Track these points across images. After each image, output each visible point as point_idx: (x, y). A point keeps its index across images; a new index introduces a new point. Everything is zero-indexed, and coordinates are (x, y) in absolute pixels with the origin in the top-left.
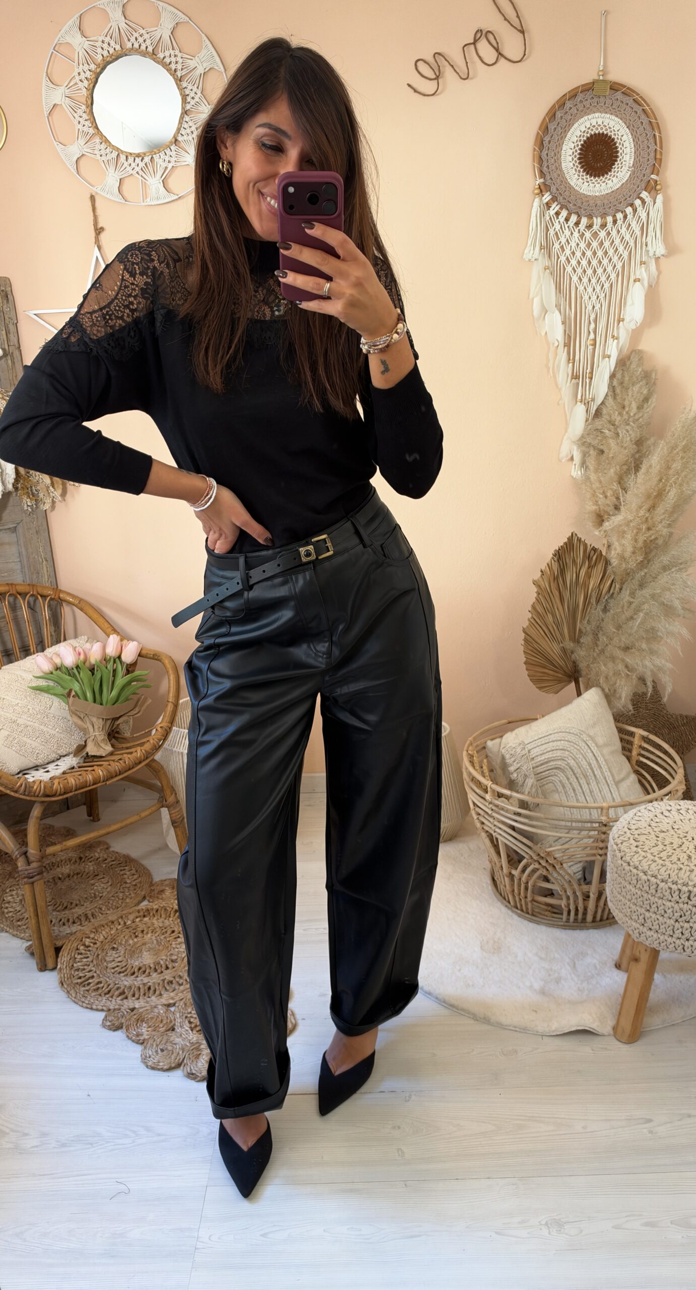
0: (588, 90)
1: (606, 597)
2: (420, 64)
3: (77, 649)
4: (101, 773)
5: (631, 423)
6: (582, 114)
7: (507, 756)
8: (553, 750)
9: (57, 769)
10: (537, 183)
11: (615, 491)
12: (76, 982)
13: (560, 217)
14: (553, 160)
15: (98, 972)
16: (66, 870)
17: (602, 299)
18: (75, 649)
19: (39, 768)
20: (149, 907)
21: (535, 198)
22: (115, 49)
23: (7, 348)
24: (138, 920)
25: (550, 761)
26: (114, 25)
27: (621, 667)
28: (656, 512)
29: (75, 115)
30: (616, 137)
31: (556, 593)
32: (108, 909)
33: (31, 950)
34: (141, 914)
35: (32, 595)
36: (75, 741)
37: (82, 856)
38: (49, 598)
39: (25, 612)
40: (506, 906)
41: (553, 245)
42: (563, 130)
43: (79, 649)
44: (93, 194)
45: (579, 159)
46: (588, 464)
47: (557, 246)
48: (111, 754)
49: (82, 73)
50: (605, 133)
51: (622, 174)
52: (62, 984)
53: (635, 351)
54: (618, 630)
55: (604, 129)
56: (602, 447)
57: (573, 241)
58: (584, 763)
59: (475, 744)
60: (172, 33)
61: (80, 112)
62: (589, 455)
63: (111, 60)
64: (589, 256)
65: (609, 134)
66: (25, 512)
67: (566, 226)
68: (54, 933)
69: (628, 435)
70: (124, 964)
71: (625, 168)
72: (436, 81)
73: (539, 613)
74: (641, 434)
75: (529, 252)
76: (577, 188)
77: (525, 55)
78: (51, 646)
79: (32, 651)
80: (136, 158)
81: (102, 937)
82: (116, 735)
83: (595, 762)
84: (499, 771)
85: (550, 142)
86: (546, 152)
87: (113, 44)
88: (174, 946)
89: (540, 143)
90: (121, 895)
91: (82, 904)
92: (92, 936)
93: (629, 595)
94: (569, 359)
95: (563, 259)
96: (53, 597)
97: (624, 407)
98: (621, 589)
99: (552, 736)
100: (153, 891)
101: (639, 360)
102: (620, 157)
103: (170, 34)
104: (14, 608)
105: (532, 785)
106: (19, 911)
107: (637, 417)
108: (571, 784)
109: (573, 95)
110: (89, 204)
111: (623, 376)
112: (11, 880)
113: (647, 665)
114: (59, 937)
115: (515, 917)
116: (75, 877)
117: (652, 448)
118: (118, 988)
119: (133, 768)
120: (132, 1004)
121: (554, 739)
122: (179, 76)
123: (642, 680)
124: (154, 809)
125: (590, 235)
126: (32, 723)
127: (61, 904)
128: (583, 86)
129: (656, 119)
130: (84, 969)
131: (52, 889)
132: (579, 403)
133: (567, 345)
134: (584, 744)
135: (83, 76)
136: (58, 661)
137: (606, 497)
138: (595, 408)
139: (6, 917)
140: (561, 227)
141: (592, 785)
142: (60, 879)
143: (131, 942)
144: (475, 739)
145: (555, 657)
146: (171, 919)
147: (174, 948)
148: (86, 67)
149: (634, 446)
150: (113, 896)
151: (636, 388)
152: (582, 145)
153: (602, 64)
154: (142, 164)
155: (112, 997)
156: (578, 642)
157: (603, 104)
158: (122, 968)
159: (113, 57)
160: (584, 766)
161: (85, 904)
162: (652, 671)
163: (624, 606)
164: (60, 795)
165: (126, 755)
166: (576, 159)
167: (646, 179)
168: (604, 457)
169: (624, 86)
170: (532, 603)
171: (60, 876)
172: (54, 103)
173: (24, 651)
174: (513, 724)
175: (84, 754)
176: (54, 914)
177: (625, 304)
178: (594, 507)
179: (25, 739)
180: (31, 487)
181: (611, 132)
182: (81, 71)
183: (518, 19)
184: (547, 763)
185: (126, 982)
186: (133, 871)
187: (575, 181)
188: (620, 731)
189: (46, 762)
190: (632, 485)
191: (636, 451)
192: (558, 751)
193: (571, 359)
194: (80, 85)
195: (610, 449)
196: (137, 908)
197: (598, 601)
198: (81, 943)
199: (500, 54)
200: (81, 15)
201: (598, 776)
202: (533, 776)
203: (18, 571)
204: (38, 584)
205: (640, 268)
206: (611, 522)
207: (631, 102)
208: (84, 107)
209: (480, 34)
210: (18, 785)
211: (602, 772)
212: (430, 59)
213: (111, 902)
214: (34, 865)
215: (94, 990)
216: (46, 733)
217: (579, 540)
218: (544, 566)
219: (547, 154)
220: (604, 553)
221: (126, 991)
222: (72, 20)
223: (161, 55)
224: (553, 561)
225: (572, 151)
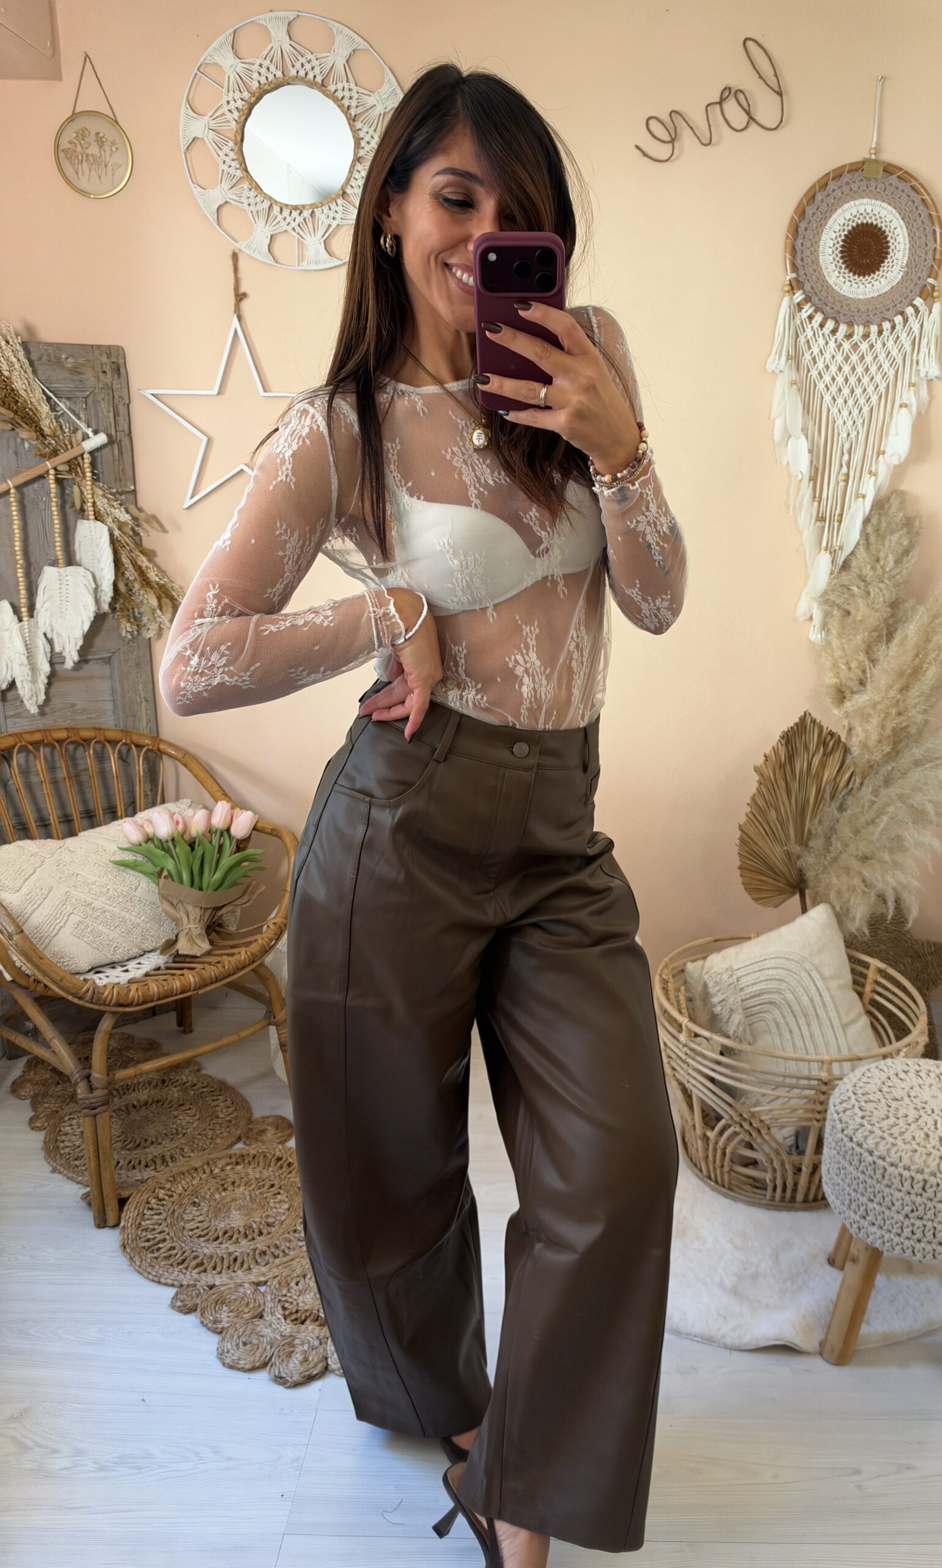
0: (857, 170)
1: (843, 793)
2: (652, 122)
3: (175, 817)
4: (192, 979)
5: (886, 581)
6: (848, 198)
7: (710, 984)
8: (766, 980)
9: (138, 969)
10: (788, 278)
11: (861, 663)
12: (142, 1245)
13: (813, 322)
14: (809, 252)
15: (172, 1234)
16: (143, 1095)
17: (860, 426)
18: (172, 815)
19: (116, 966)
20: (244, 1152)
21: (784, 296)
22: (275, 76)
23: (114, 433)
24: (229, 1167)
25: (763, 994)
26: (276, 46)
27: (856, 881)
28: (910, 694)
29: (220, 152)
30: (887, 230)
31: (782, 784)
32: (192, 1151)
33: (88, 1199)
34: (234, 1160)
35: (125, 744)
36: (165, 933)
37: (166, 1078)
38: (145, 749)
39: (113, 764)
40: (697, 1176)
41: (803, 355)
42: (824, 216)
43: (177, 817)
44: (237, 251)
45: (841, 252)
46: (830, 626)
47: (807, 356)
48: (209, 953)
49: (232, 102)
50: (875, 223)
51: (892, 275)
52: (125, 1248)
53: (896, 491)
54: (856, 835)
55: (874, 218)
56: (847, 607)
57: (828, 352)
58: (805, 999)
59: (671, 967)
60: (347, 61)
61: (226, 150)
62: (833, 616)
63: (269, 88)
64: (847, 372)
65: (879, 225)
66: (123, 639)
67: (820, 333)
68: (120, 1178)
69: (881, 594)
70: (206, 1226)
71: (896, 269)
72: (670, 145)
73: (760, 808)
74: (897, 595)
75: (775, 360)
76: (836, 288)
77: (781, 121)
78: (144, 809)
79: (119, 814)
80: (293, 211)
81: (180, 1188)
82: (218, 929)
83: (818, 998)
84: (698, 1003)
85: (806, 229)
86: (801, 241)
87: (273, 68)
88: (272, 1205)
89: (795, 230)
90: (210, 1133)
91: (160, 1141)
92: (168, 1186)
93: (872, 793)
94: (815, 497)
95: (814, 373)
96: (150, 747)
97: (878, 560)
98: (862, 784)
99: (768, 962)
100: (251, 1130)
101: (901, 503)
102: (892, 254)
103: (345, 62)
104: (101, 758)
105: (739, 1023)
106: (79, 1147)
107: (893, 573)
108: (787, 1023)
109: (838, 174)
110: (230, 263)
111: (880, 521)
112: (72, 1105)
113: (888, 881)
114: (125, 1185)
115: (708, 1190)
116: (154, 1106)
117: (909, 613)
118: (196, 1257)
119: (234, 974)
120: (212, 1280)
121: (770, 966)
122: (353, 114)
123: (882, 898)
124: (258, 1027)
125: (849, 347)
126: (111, 908)
127: (133, 1141)
128: (851, 164)
129: (937, 212)
130: (154, 1229)
131: (123, 1119)
132: (823, 552)
133: (813, 479)
134: (807, 976)
135: (232, 106)
136: (149, 830)
137: (850, 669)
138: (843, 559)
139: (61, 1154)
140: (814, 335)
141: (813, 1026)
142: (134, 1106)
143: (217, 1196)
144: (671, 960)
145: (778, 863)
146: (271, 1169)
147: (271, 1208)
148: (237, 95)
149: (889, 609)
150: (200, 1134)
151: (895, 538)
152: (846, 236)
153: (875, 140)
154: (299, 219)
155: (186, 1268)
156: (807, 846)
157: (873, 189)
158: (203, 1230)
159: (272, 86)
160: (805, 1003)
161: (164, 1142)
162: (894, 889)
163: (864, 805)
164: (138, 1005)
165: (225, 957)
166: (837, 252)
167: (921, 283)
168: (849, 620)
169: (901, 169)
170: (752, 794)
171: (135, 1103)
172: (194, 136)
173: (110, 813)
174: (719, 943)
175: (173, 951)
176: (123, 1152)
177: (887, 433)
178: (834, 681)
179: (100, 927)
180: (133, 609)
181: (882, 222)
182: (230, 99)
183: (775, 79)
184: (759, 995)
185: (207, 1249)
186: (229, 1103)
187: (834, 279)
188: (852, 959)
189: (126, 958)
190: (882, 658)
191: (889, 614)
192: (774, 982)
193: (817, 497)
194: (229, 115)
195: (858, 611)
196: (228, 1152)
197: (833, 797)
198: (154, 1195)
199: (751, 118)
200: (234, 32)
201: (821, 1016)
202: (740, 1010)
203: (110, 712)
204: (135, 731)
205: (909, 390)
206: (853, 702)
207: (908, 189)
208: (231, 144)
209: (728, 93)
210: (85, 988)
211: (827, 1012)
212: (665, 118)
213: (196, 1141)
214: (99, 1093)
215: (165, 1258)
216: (128, 921)
217: (814, 721)
218: (768, 750)
219: (802, 244)
220: (843, 739)
221: (205, 1261)
222: (224, 35)
223: (332, 88)
224: (780, 746)
225: (832, 242)
